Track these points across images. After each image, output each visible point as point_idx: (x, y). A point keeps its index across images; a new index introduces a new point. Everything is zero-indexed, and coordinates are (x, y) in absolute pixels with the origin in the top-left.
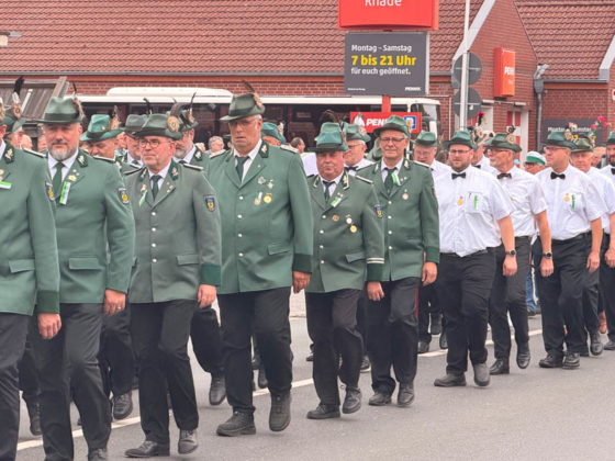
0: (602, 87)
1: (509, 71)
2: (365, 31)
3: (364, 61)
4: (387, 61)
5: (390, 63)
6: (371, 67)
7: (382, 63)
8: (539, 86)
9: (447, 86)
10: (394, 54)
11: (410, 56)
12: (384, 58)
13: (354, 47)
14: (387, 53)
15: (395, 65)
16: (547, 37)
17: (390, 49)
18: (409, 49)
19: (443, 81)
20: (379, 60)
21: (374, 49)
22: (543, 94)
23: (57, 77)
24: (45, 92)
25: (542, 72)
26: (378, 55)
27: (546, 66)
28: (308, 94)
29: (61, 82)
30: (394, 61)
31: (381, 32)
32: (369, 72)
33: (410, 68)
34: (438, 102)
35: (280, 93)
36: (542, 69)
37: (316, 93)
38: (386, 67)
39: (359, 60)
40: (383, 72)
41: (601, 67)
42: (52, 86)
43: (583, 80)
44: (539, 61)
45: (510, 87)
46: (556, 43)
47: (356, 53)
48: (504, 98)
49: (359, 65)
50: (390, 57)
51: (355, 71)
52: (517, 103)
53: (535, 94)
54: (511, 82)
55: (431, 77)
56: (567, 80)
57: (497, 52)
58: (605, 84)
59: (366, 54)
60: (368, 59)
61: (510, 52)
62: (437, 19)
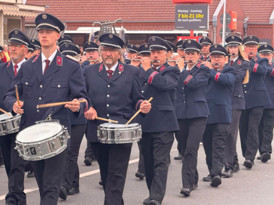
0: (270, 26)
1: (235, 20)
2: (184, 4)
3: (183, 16)
4: (192, 16)
5: (193, 17)
6: (186, 19)
7: (190, 17)
8: (246, 26)
10: (195, 13)
11: (201, 14)
12: (191, 15)
13: (179, 11)
14: (192, 13)
15: (195, 18)
16: (248, 7)
17: (193, 11)
18: (201, 11)
20: (189, 16)
21: (187, 11)
22: (247, 29)
25: (247, 20)
26: (188, 14)
27: (248, 18)
30: (195, 16)
31: (189, 5)
32: (185, 20)
33: (201, 19)
34: (208, 32)
38: (192, 19)
39: (181, 16)
40: (190, 21)
41: (270, 18)
43: (263, 23)
44: (246, 16)
45: (235, 27)
46: (252, 9)
47: (179, 13)
48: (233, 31)
49: (181, 18)
50: (193, 15)
51: (179, 20)
52: (237, 33)
53: (244, 29)
54: (235, 25)
56: (256, 23)
57: (230, 12)
58: (272, 25)
59: (184, 13)
61: (235, 13)
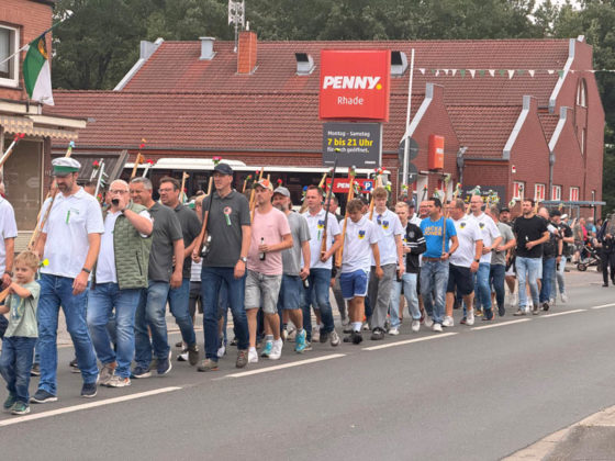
0: (504, 164)
1: (440, 151)
2: (338, 122)
3: (337, 142)
4: (353, 143)
5: (355, 144)
6: (340, 147)
7: (349, 144)
8: (461, 162)
9: (396, 161)
10: (358, 138)
11: (369, 139)
12: (351, 140)
13: (330, 133)
14: (353, 138)
15: (358, 146)
16: (467, 128)
17: (355, 134)
18: (368, 135)
19: (393, 158)
20: (347, 142)
21: (344, 134)
22: (463, 168)
23: (121, 150)
24: (112, 160)
25: (463, 152)
26: (346, 138)
27: (466, 148)
28: (298, 165)
29: (123, 154)
30: (358, 143)
31: (347, 122)
32: (339, 150)
33: (368, 148)
34: (388, 172)
35: (278, 164)
36: (463, 150)
37: (304, 165)
38: (352, 147)
39: (333, 142)
40: (349, 150)
41: (505, 150)
42: (118, 157)
43: (491, 158)
44: (462, 145)
45: (440, 163)
46: (474, 132)
47: (330, 137)
48: (436, 170)
49: (333, 145)
50: (355, 140)
51: (330, 149)
52: (445, 174)
53: (458, 168)
54: (441, 159)
55: (383, 154)
56: (480, 158)
57: (431, 138)
58: (507, 161)
59: (338, 137)
60: (338, 142)
61: (440, 138)
62: (388, 114)
